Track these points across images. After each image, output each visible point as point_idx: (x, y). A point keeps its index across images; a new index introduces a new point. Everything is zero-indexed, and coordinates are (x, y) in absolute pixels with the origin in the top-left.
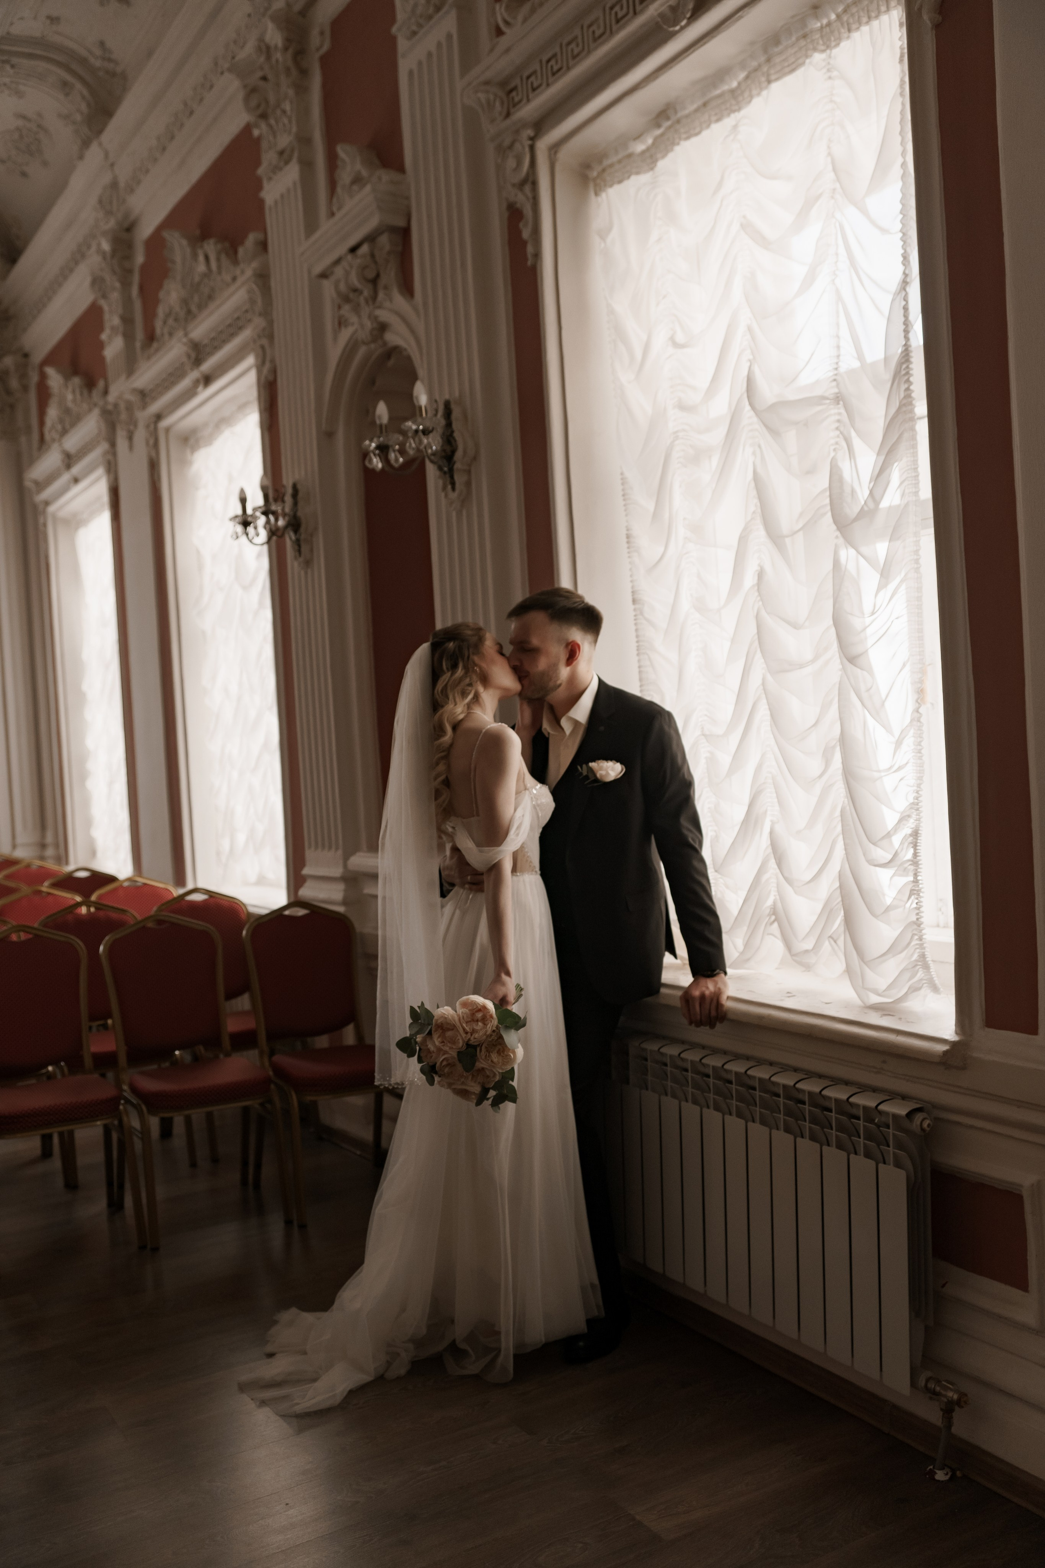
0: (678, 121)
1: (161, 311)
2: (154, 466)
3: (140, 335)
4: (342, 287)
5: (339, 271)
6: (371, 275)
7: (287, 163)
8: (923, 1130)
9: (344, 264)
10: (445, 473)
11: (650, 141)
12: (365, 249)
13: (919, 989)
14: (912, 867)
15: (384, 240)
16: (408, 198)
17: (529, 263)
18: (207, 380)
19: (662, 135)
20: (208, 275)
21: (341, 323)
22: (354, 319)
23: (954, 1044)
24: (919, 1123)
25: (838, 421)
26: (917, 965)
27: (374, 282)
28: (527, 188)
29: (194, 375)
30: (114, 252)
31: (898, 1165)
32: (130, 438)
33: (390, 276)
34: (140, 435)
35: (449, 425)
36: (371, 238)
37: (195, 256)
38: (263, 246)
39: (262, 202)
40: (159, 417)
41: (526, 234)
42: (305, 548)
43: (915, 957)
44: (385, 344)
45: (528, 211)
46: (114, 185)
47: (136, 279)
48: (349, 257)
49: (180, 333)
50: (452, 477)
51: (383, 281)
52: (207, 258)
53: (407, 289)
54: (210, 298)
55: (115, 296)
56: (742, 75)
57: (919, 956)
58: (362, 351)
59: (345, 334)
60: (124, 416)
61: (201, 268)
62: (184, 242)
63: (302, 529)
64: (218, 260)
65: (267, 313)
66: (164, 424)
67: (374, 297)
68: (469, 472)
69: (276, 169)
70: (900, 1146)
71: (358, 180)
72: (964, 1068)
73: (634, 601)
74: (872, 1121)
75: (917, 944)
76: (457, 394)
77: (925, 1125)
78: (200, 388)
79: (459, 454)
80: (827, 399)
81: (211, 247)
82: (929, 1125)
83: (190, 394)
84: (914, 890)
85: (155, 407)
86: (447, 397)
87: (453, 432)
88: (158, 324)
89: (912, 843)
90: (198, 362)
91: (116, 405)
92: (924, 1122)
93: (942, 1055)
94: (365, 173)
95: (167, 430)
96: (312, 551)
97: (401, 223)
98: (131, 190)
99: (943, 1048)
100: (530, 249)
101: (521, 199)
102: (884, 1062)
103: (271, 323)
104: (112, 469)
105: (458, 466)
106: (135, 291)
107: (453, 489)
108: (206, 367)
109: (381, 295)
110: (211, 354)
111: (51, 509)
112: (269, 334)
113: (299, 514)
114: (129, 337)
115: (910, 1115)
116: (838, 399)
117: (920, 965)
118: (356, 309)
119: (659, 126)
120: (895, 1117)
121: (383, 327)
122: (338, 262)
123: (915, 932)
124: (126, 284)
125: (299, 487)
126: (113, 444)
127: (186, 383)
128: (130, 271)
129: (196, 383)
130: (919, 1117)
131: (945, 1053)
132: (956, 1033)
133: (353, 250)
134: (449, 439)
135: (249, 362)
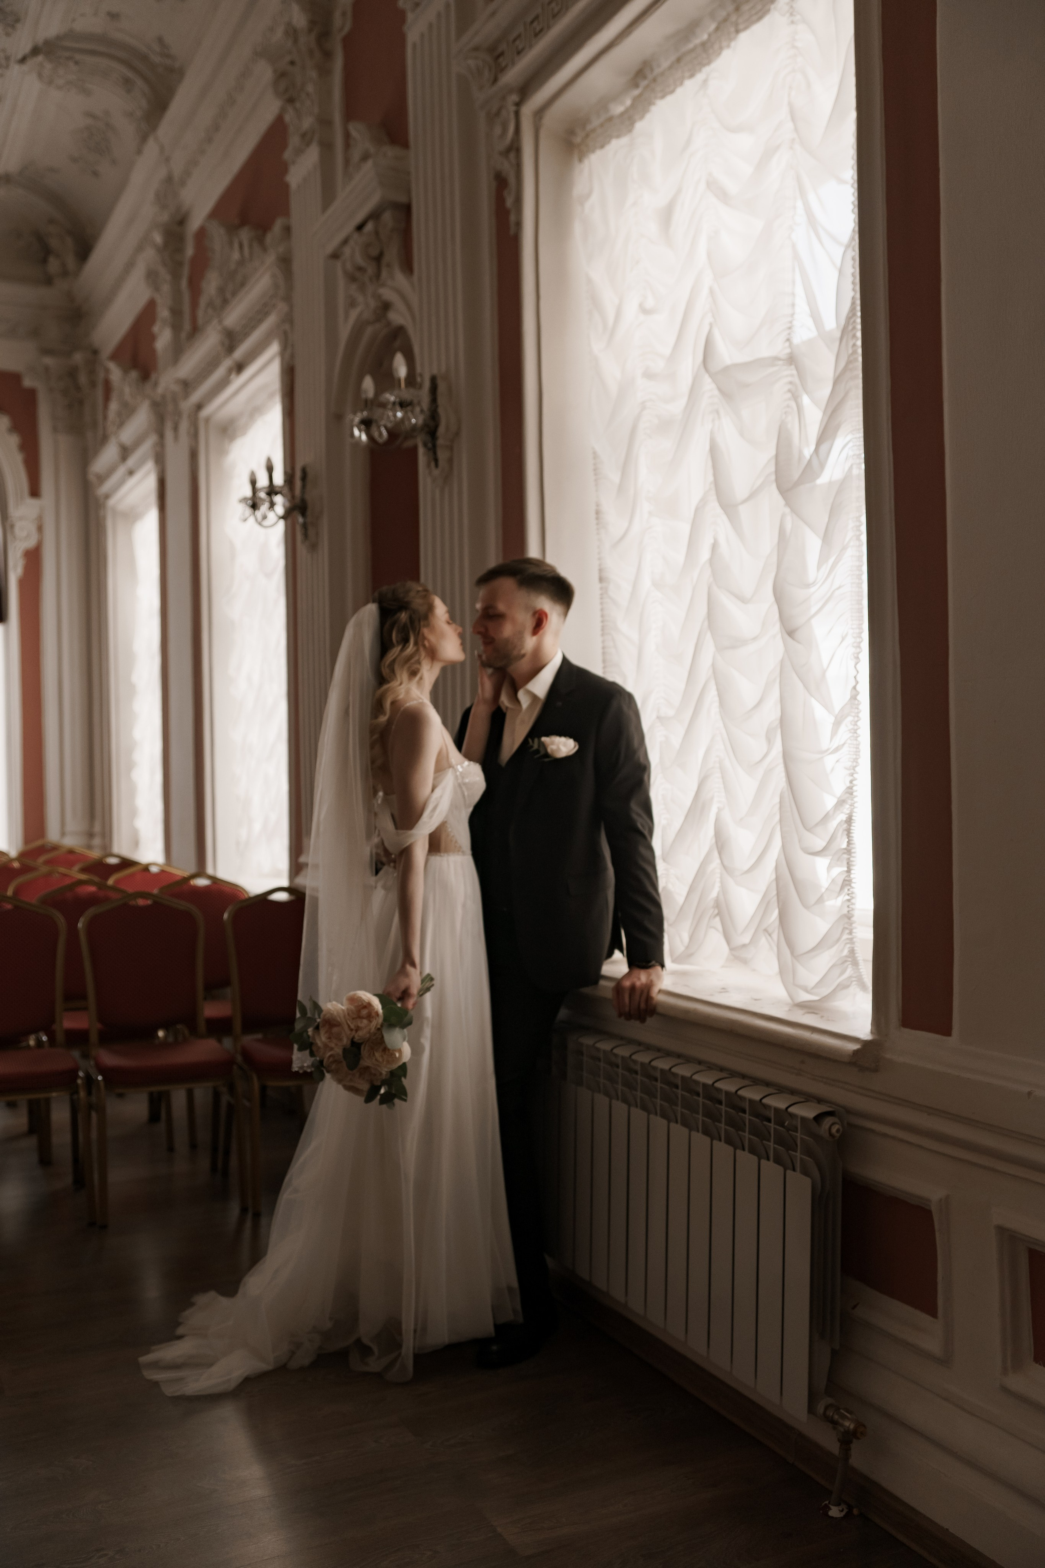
0: (654, 80)
1: (203, 301)
2: (194, 455)
3: (187, 326)
4: (349, 266)
5: (347, 251)
6: (374, 252)
7: (308, 144)
8: (831, 1134)
9: (351, 243)
10: (429, 449)
11: (628, 102)
12: (369, 227)
13: (848, 987)
14: (846, 856)
15: (387, 217)
16: (409, 173)
17: (512, 231)
18: (240, 367)
19: (640, 95)
20: (241, 263)
21: (352, 304)
22: (360, 299)
23: (866, 1044)
24: (827, 1127)
25: (791, 383)
26: (846, 961)
27: (378, 259)
28: (512, 155)
29: (227, 363)
30: (166, 244)
31: (805, 1172)
32: (176, 429)
33: (392, 254)
34: (184, 426)
35: (434, 400)
36: (375, 215)
37: (231, 243)
38: (287, 230)
39: (287, 186)
40: (199, 407)
41: (509, 202)
42: (311, 532)
43: (846, 952)
44: (389, 324)
45: (512, 180)
46: (169, 179)
47: (186, 271)
48: (356, 236)
49: (215, 322)
50: (435, 453)
51: (386, 259)
52: (241, 246)
53: (408, 266)
54: (243, 284)
55: (166, 288)
56: (713, 26)
57: (849, 951)
58: (369, 331)
59: (354, 314)
60: (170, 407)
61: (236, 256)
62: (222, 231)
63: (309, 513)
64: (251, 247)
65: (288, 298)
66: (205, 413)
67: (378, 275)
68: (451, 448)
69: (299, 152)
70: (808, 1152)
71: (365, 157)
72: (876, 1070)
73: (601, 579)
74: (782, 1125)
75: (848, 939)
76: (443, 369)
77: (834, 1130)
78: (233, 376)
79: (441, 430)
80: (779, 359)
81: (245, 234)
82: (838, 1131)
83: (224, 383)
84: (846, 880)
85: (196, 397)
86: (435, 372)
87: (437, 407)
88: (200, 313)
89: (846, 830)
90: (230, 349)
91: (163, 397)
92: (833, 1127)
93: (852, 1054)
94: (372, 150)
95: (207, 420)
96: (317, 534)
97: (403, 199)
98: (183, 183)
99: (854, 1047)
100: (512, 218)
101: (506, 167)
102: (803, 1062)
103: (291, 307)
104: (160, 460)
105: (440, 442)
106: (184, 283)
107: (437, 465)
108: (239, 353)
109: (384, 274)
110: (241, 341)
111: (111, 502)
112: (289, 319)
113: (308, 497)
114: (176, 328)
115: (818, 1118)
116: (792, 360)
117: (849, 961)
118: (362, 289)
119: (636, 86)
120: (804, 1119)
121: (386, 306)
122: (345, 242)
123: (846, 926)
124: (176, 276)
125: (308, 470)
126: (161, 436)
127: (220, 372)
128: (180, 264)
129: (230, 371)
130: (828, 1122)
131: (856, 1052)
132: (872, 1032)
133: (360, 227)
134: (433, 416)
135: (274, 348)
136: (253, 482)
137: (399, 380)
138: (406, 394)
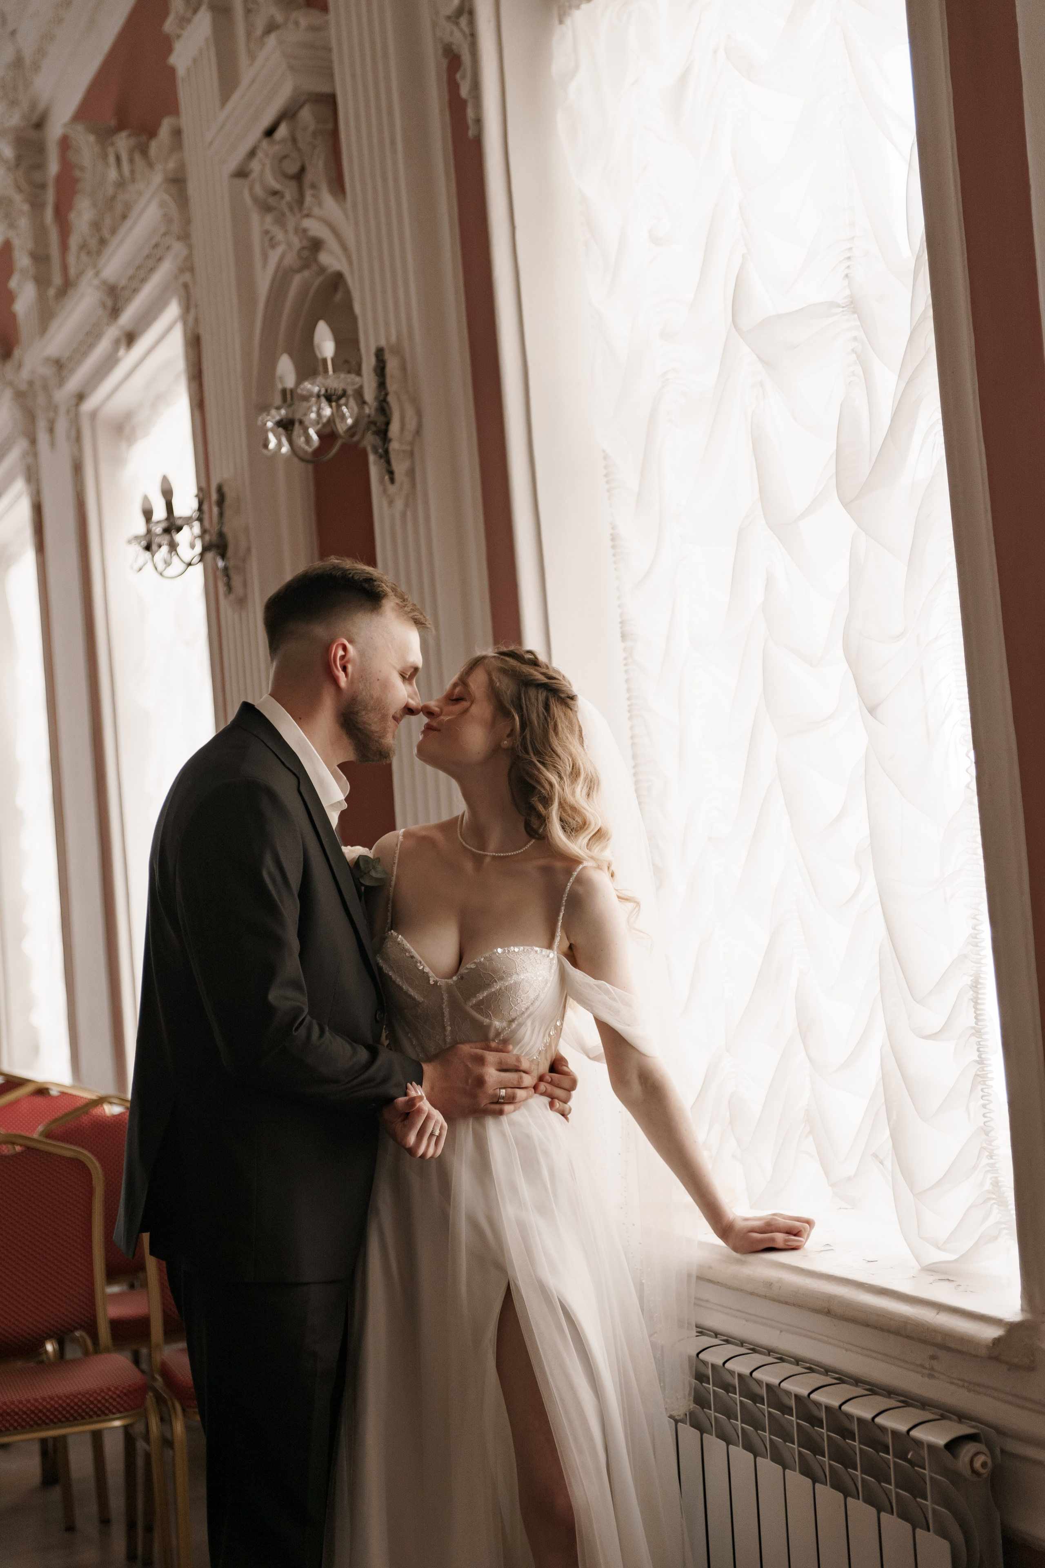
1: (74, 241)
2: (78, 469)
3: (57, 279)
4: (258, 191)
5: (255, 165)
6: (292, 168)
7: (195, 11)
8: (974, 1471)
9: (260, 154)
10: (381, 457)
12: (282, 131)
13: (996, 1238)
14: (974, 1039)
15: (306, 114)
16: (330, 50)
17: (471, 133)
18: (130, 338)
20: (121, 184)
21: (273, 243)
22: (280, 236)
23: (1013, 1328)
24: (967, 1459)
25: (855, 339)
26: (989, 1199)
27: (299, 177)
28: (463, 21)
29: (112, 333)
30: (19, 158)
31: (943, 1533)
32: (51, 430)
33: (317, 170)
34: (62, 425)
35: (382, 385)
36: (288, 114)
37: (105, 156)
38: (178, 138)
39: (172, 71)
40: (81, 397)
41: (464, 91)
42: (236, 581)
43: (988, 1186)
44: (322, 270)
45: (466, 58)
46: (18, 62)
47: (50, 196)
48: (265, 144)
49: (90, 273)
50: (388, 462)
51: (309, 177)
52: (118, 159)
53: (338, 186)
54: (124, 217)
55: (24, 223)
57: (991, 1183)
58: (297, 280)
59: (274, 257)
60: (41, 399)
61: (113, 174)
62: (92, 138)
63: (230, 552)
64: (131, 161)
65: (185, 237)
66: (88, 405)
67: (301, 201)
68: (412, 454)
69: (184, 21)
70: (946, 1501)
71: (271, 28)
72: (1031, 1368)
73: (624, 636)
74: (905, 1459)
75: (987, 1165)
76: (393, 339)
77: (977, 1464)
78: (122, 352)
79: (394, 429)
80: (839, 306)
81: (123, 142)
82: (984, 1465)
83: (110, 362)
84: (978, 1075)
85: (73, 384)
86: (383, 343)
87: (387, 394)
88: (72, 259)
89: (972, 1000)
90: (115, 312)
91: (31, 383)
92: (975, 1459)
93: (991, 1345)
94: (279, 18)
95: (94, 415)
96: (245, 584)
97: (325, 89)
98: (36, 67)
99: (992, 1333)
100: (470, 113)
101: (458, 38)
103: (190, 247)
104: (32, 476)
105: (394, 446)
106: (49, 213)
107: (392, 481)
108: (126, 318)
109: (308, 199)
110: (128, 300)
112: (188, 267)
113: (226, 529)
114: (42, 281)
115: (953, 1446)
116: (853, 306)
117: (993, 1199)
118: (280, 221)
120: (931, 1447)
121: (316, 245)
122: (252, 153)
123: (984, 1145)
124: (36, 206)
125: (226, 489)
126: (33, 441)
127: (104, 346)
128: (43, 186)
129: (117, 343)
130: (969, 1449)
131: (997, 1341)
132: (1022, 1310)
133: (270, 132)
134: (383, 408)
135: (173, 310)
136: (148, 514)
137: (325, 361)
138: (335, 381)
